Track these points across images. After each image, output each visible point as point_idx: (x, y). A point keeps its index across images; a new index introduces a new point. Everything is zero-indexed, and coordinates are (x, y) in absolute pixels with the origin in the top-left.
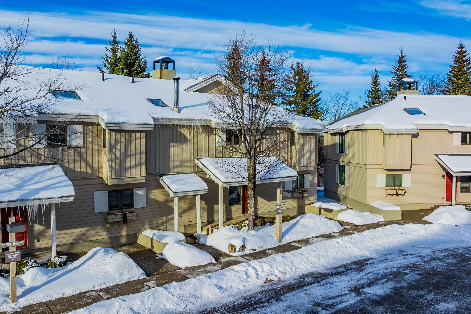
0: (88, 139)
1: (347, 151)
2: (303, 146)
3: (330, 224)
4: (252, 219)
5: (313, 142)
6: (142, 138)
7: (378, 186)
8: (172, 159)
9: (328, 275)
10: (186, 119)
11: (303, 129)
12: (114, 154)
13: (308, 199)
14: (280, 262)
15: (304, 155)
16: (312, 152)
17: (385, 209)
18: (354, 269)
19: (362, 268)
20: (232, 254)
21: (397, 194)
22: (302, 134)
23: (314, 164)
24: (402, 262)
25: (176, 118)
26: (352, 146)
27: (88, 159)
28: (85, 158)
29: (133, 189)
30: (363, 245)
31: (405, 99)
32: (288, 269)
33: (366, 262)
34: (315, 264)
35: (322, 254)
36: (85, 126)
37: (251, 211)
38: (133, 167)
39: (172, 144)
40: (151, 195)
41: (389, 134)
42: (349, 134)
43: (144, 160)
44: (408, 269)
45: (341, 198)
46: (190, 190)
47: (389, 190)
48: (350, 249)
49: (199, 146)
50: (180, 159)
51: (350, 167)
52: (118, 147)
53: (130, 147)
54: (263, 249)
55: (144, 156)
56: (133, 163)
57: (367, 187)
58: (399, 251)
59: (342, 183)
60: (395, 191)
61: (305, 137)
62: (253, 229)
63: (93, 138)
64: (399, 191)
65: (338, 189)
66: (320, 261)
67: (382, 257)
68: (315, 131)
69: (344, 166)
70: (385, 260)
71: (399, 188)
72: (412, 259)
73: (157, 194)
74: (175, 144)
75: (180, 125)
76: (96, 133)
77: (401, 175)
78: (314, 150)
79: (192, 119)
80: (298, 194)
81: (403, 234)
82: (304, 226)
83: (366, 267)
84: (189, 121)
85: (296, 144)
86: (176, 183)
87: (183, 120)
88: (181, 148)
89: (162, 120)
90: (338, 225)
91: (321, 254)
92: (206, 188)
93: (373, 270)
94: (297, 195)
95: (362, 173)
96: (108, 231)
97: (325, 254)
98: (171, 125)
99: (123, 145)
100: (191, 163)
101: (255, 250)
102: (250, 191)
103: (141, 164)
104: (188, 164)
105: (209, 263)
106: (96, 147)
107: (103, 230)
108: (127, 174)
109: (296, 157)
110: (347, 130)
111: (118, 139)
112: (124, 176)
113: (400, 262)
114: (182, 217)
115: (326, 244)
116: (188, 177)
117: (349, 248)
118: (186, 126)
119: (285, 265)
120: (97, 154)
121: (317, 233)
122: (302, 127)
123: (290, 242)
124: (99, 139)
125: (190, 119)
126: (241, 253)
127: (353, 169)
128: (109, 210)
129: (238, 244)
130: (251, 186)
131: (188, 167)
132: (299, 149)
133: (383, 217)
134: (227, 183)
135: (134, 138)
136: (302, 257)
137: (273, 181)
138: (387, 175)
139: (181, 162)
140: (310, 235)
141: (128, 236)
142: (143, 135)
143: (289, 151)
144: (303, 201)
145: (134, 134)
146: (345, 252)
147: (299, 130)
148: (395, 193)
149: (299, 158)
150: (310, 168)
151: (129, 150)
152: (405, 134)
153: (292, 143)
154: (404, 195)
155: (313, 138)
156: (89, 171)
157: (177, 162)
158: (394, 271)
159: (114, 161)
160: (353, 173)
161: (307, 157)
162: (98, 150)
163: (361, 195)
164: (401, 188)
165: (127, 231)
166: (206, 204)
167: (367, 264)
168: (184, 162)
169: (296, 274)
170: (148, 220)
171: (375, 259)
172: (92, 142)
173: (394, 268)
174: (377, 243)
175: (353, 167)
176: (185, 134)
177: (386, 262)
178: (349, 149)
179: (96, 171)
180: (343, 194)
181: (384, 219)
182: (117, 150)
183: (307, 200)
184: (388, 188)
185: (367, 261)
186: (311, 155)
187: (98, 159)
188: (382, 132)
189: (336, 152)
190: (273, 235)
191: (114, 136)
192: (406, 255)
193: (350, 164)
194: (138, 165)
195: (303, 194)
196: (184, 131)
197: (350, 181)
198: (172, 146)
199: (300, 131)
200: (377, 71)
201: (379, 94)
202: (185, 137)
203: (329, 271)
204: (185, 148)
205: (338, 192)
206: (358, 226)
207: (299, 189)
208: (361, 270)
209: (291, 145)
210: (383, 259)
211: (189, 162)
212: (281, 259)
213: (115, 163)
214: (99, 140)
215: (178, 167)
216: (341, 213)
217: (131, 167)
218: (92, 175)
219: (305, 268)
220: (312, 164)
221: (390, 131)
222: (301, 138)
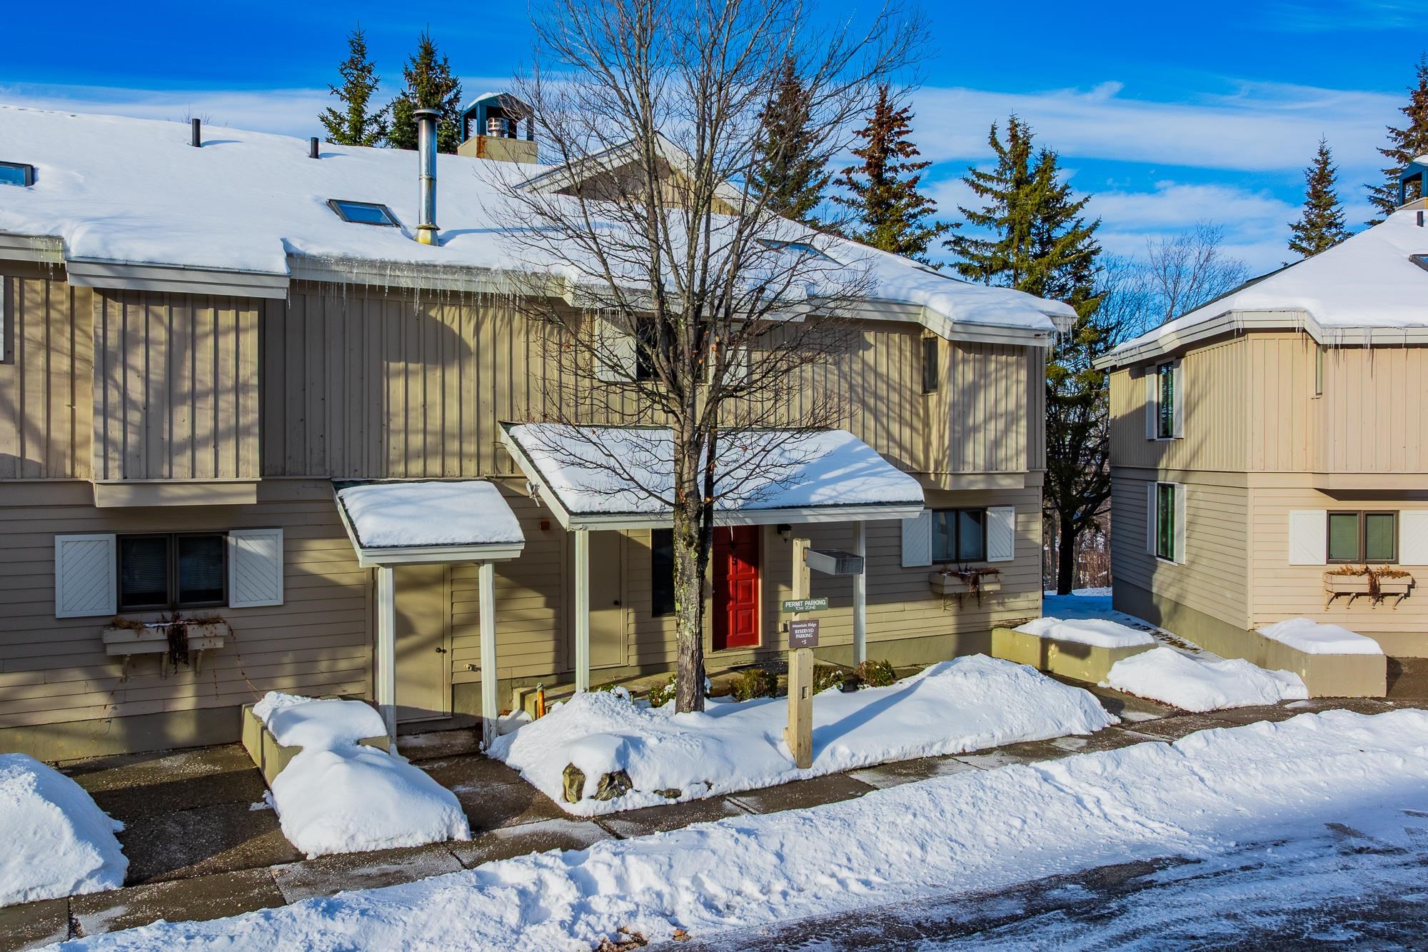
0: (28, 331)
1: (1180, 429)
2: (969, 394)
3: (1052, 702)
4: (690, 667)
5: (1018, 382)
6: (246, 330)
7: (1296, 556)
8: (397, 422)
9: (926, 930)
10: (451, 267)
11: (965, 323)
12: (117, 386)
13: (1003, 604)
14: (721, 853)
15: (975, 429)
16: (1012, 419)
17: (1313, 648)
18: (1070, 910)
19: (1113, 906)
20: (569, 808)
21: (1376, 593)
22: (968, 347)
23: (1022, 464)
24: (1328, 886)
25: (402, 258)
26: (1196, 405)
27: (28, 409)
28: (17, 406)
29: (227, 534)
30: (1163, 795)
31: (1421, 222)
32: (750, 888)
33: (1148, 878)
34: (894, 873)
35: (951, 827)
36: (16, 282)
37: (687, 633)
38: (204, 442)
39: (394, 366)
40: (301, 560)
41: (1336, 346)
42: (1186, 362)
43: (251, 417)
44: (1346, 927)
45: (1164, 609)
46: (441, 541)
47: (1339, 574)
48: (1096, 811)
49: (520, 378)
50: (435, 422)
51: (1192, 487)
52: (137, 359)
53: (188, 364)
54: (712, 792)
55: (252, 401)
56: (205, 425)
57: (1250, 561)
58: (1330, 832)
59: (1167, 552)
60: (1366, 578)
61: (980, 361)
62: (698, 707)
63: (52, 329)
64: (1382, 580)
65: (1156, 576)
66: (929, 859)
67: (1239, 853)
68: (1022, 333)
69: (1172, 486)
70: (1244, 868)
71: (1383, 566)
72: (1383, 875)
73: (331, 558)
74: (411, 366)
75: (424, 292)
76: (65, 307)
77: (1393, 514)
78: (1023, 412)
79: (478, 268)
80: (957, 581)
81: (1370, 755)
82: (935, 704)
83: (1135, 904)
84: (465, 277)
85: (942, 385)
86: (384, 510)
87: (437, 272)
88: (439, 380)
89: (341, 268)
90: (1092, 706)
91: (942, 825)
92: (518, 534)
93: (1165, 916)
94: (952, 584)
95: (1232, 509)
96: (113, 691)
97: (963, 827)
98: (382, 288)
99: (160, 353)
100: (482, 441)
101: (676, 793)
102: (684, 550)
103: (238, 433)
104: (470, 448)
105: (437, 839)
106: (61, 363)
107: (92, 686)
108: (175, 469)
109: (941, 437)
110: (1177, 344)
111: (136, 330)
112: (162, 477)
113: (1316, 887)
114: (444, 651)
115: (988, 783)
116: (451, 492)
117: (1091, 806)
118: (455, 298)
119: (742, 869)
120: (67, 390)
121: (986, 736)
122: (962, 317)
123: (849, 766)
124: (77, 332)
125: (468, 268)
126: (603, 803)
127: (1200, 495)
128: (119, 610)
129: (595, 764)
130: (684, 530)
131: (470, 456)
132: (953, 406)
133: (1308, 681)
134: (592, 513)
135: (209, 327)
136: (844, 838)
137: (812, 520)
138: (1331, 514)
139: (439, 437)
140: (953, 743)
141: (202, 714)
142: (250, 317)
143: (918, 415)
144: (983, 610)
145: (207, 315)
146: (1065, 823)
147: (948, 326)
148: (1366, 589)
149: (952, 439)
150: (1006, 483)
151: (187, 373)
152: (1408, 346)
153: (930, 383)
154: (1407, 595)
155: (1018, 364)
156: (33, 454)
157: (421, 437)
158: (1267, 934)
159: (120, 414)
160: (1202, 513)
161: (991, 436)
162: (73, 376)
163: (1228, 595)
164: (1393, 568)
165: (198, 695)
166: (548, 605)
167: (1149, 885)
168: (453, 436)
169: (773, 919)
170: (288, 658)
171: (1199, 861)
172: (48, 347)
173: (1276, 913)
174: (1237, 787)
175: (1200, 488)
176: (455, 327)
177: (1246, 880)
178: (1186, 420)
179: (64, 455)
180: (1170, 594)
181: (1310, 689)
182: (130, 374)
183: (1000, 608)
184: (1337, 567)
185: (1154, 871)
186: (1007, 430)
187: (73, 411)
188: (1311, 342)
189: (1148, 436)
190: (778, 733)
191: (119, 319)
192: (1360, 851)
193: (1193, 479)
194: (227, 435)
195: (976, 582)
196: (452, 317)
197: (1193, 542)
198: (398, 374)
199: (952, 331)
200: (1327, 153)
201: (1336, 235)
202: (458, 340)
203: (938, 914)
204: (456, 382)
205: (1154, 590)
206: (1188, 713)
207: (963, 566)
208: (1102, 916)
209: (926, 391)
210: (1234, 866)
211: (474, 439)
212: (731, 843)
213: (125, 422)
214: (79, 337)
215: (425, 454)
216: (1127, 660)
217: (193, 443)
218: (44, 473)
219: (837, 887)
220: (1012, 467)
221: (1339, 332)
222: (964, 361)
